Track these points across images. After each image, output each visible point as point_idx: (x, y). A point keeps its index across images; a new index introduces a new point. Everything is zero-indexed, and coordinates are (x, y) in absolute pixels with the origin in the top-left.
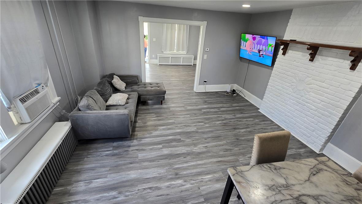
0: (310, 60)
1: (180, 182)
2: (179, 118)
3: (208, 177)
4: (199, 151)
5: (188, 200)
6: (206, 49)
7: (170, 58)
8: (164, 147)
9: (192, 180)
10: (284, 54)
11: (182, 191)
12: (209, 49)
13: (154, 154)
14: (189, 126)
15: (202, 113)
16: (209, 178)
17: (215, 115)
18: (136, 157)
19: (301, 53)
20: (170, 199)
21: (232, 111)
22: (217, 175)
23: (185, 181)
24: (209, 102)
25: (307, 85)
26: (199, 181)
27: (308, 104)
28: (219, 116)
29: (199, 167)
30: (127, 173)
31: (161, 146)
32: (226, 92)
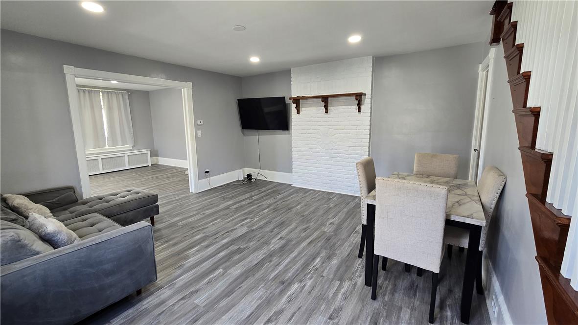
0: (326, 112)
1: (296, 286)
2: (208, 227)
3: (317, 261)
4: (278, 246)
5: (326, 294)
6: (199, 122)
8: (226, 269)
9: (305, 275)
10: (298, 112)
11: (310, 292)
12: (202, 121)
13: (220, 286)
14: (232, 230)
15: (234, 211)
17: (253, 206)
18: (194, 308)
20: (306, 310)
21: (268, 196)
22: (323, 254)
23: (301, 281)
24: (230, 197)
26: (314, 271)
28: (258, 205)
29: (297, 259)
31: (220, 271)
32: (238, 181)
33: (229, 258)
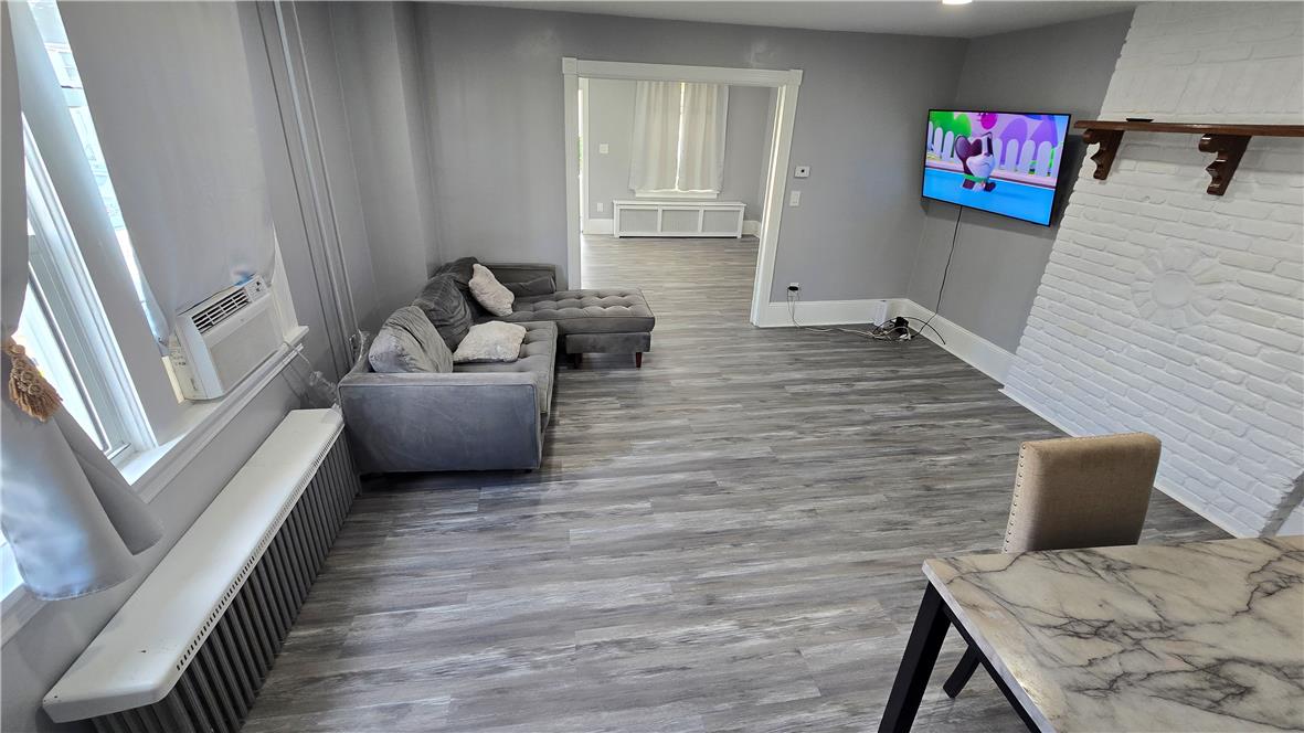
0: (1211, 191)
1: (724, 626)
2: (706, 411)
3: (827, 614)
4: (785, 524)
5: (758, 691)
6: (799, 169)
7: (660, 213)
8: (656, 508)
9: (767, 621)
10: (1101, 174)
11: (735, 659)
12: (807, 169)
13: (626, 530)
14: (740, 439)
15: (785, 398)
16: (834, 617)
17: (838, 403)
18: (561, 539)
19: (1173, 168)
20: (691, 682)
21: (900, 392)
22: (860, 610)
23: (744, 625)
24: (811, 362)
25: (1199, 288)
26: (796, 628)
27: (1205, 358)
28: (850, 407)
29: (790, 578)
30: (533, 590)
31: (647, 505)
32: (870, 326)
33: (680, 492)
